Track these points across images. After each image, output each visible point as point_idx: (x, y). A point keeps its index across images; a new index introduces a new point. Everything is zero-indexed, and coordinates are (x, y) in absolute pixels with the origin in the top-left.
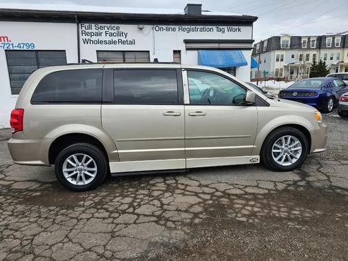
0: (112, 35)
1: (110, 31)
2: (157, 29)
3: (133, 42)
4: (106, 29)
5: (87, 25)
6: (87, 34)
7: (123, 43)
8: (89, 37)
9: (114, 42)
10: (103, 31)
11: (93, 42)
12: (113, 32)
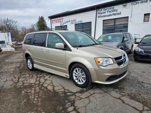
0: (110, 12)
1: (110, 10)
2: (135, 3)
3: (120, 14)
4: (108, 10)
5: (100, 10)
6: (100, 14)
7: (115, 14)
8: (101, 15)
9: (111, 15)
10: (107, 11)
11: (102, 17)
12: (111, 10)
